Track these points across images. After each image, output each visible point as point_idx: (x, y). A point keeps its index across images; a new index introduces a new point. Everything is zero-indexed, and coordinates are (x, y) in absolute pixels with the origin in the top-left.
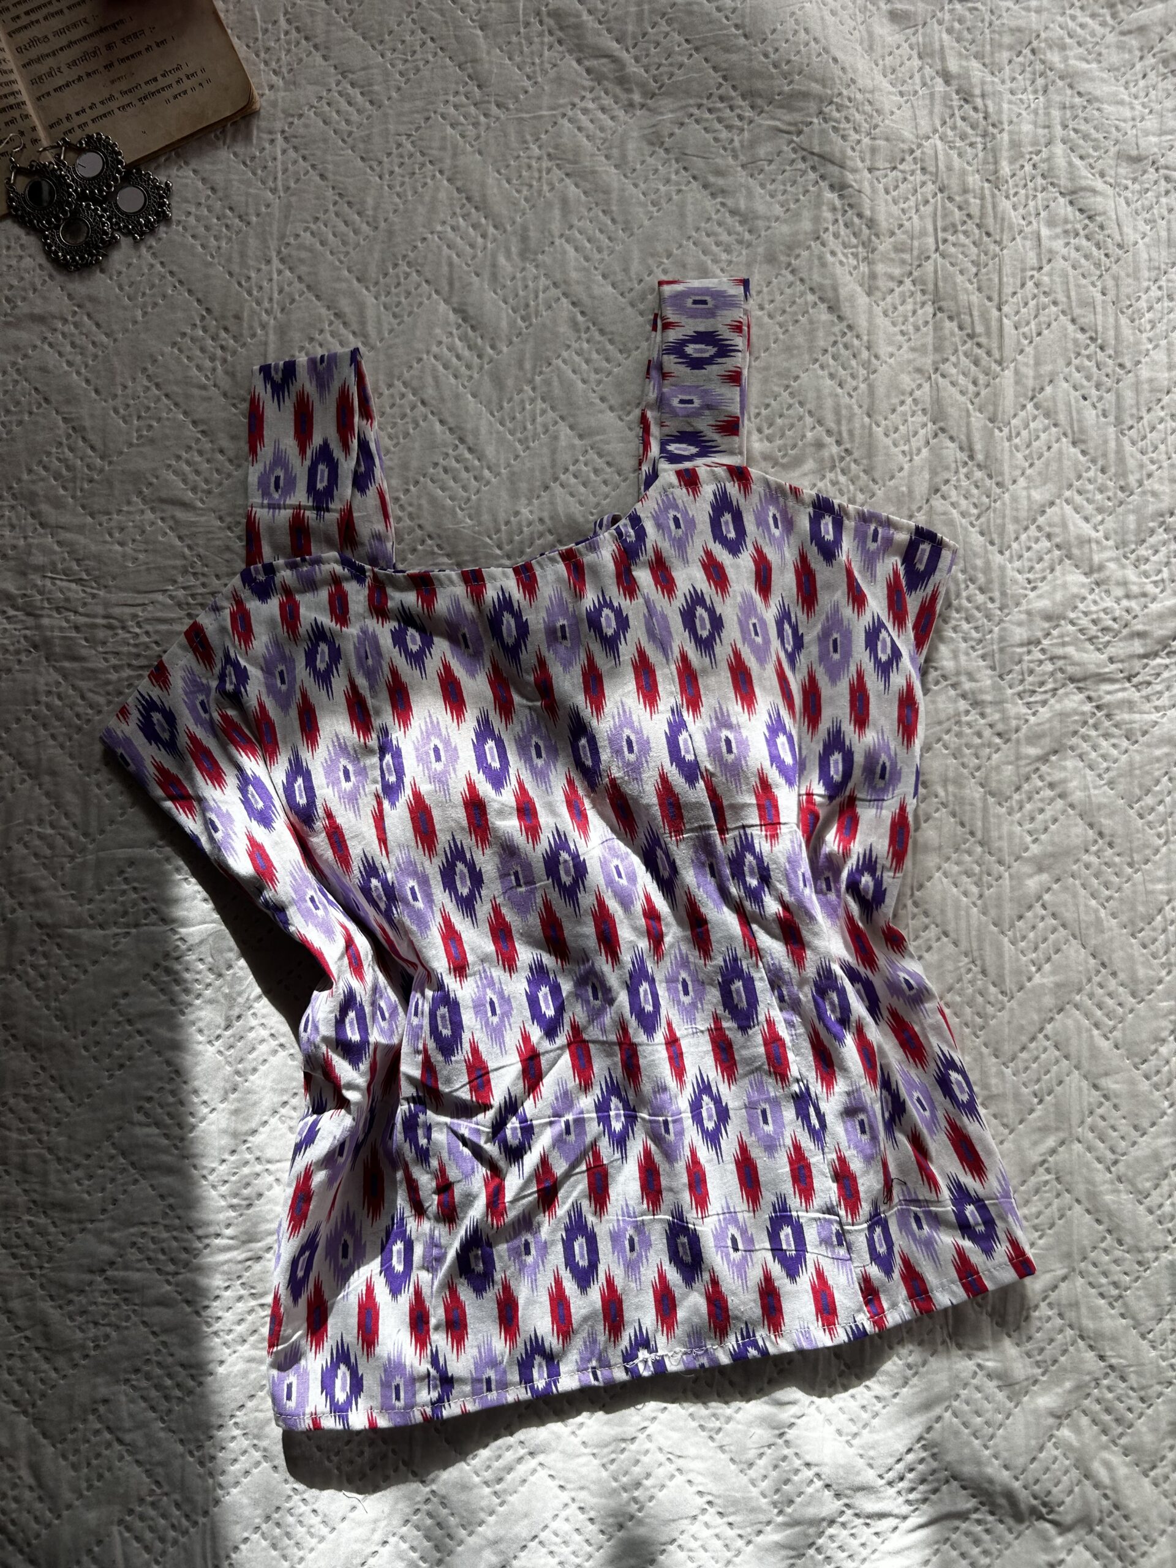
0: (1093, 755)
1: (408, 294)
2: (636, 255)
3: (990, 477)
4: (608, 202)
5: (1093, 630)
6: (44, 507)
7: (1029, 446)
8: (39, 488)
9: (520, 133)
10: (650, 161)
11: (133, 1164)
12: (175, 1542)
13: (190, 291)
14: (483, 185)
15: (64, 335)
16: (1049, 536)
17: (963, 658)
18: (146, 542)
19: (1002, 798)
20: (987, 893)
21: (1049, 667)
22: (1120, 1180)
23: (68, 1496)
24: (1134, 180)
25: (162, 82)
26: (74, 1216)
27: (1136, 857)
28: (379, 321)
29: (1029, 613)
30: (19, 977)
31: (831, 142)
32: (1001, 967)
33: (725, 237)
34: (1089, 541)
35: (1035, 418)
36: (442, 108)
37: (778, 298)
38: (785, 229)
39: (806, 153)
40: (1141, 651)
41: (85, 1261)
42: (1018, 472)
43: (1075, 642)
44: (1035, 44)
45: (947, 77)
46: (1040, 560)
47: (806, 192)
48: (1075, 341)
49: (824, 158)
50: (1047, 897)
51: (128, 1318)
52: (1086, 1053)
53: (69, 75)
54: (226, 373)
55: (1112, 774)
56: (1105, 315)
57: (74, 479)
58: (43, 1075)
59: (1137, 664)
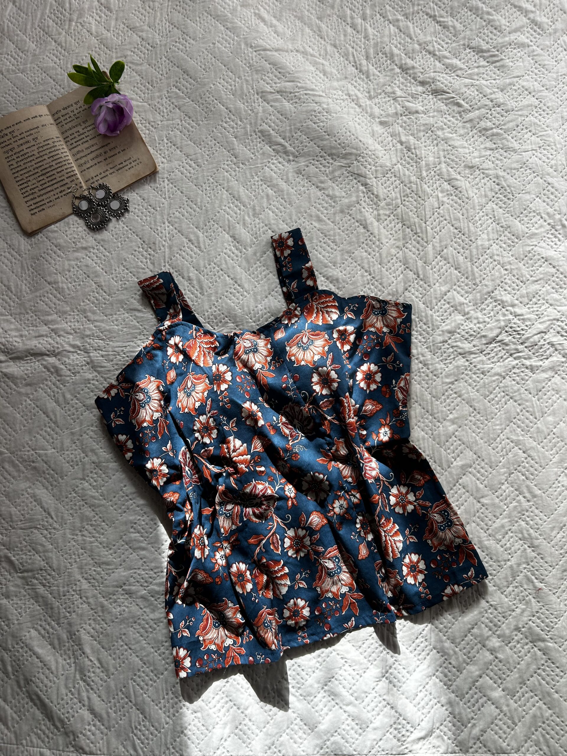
0: (470, 381)
1: (214, 232)
2: (294, 213)
3: (425, 283)
4: (283, 195)
5: (467, 336)
6: (89, 314)
7: (439, 271)
8: (87, 307)
9: (251, 173)
10: (297, 179)
11: (130, 547)
12: (152, 685)
13: (137, 235)
14: (238, 192)
15: (94, 253)
16: (448, 303)
17: (419, 349)
18: (126, 324)
19: (437, 398)
20: (434, 433)
21: (451, 350)
22: (490, 535)
23: (112, 670)
24: (471, 174)
25: (124, 164)
26: (111, 567)
27: (489, 417)
28: (204, 242)
29: (443, 331)
30: (87, 482)
31: (361, 169)
32: (441, 460)
33: (325, 205)
34: (463, 304)
35: (441, 261)
36: (223, 166)
37: (345, 225)
38: (347, 201)
39: (353, 174)
40: (485, 342)
41: (115, 583)
42: (436, 281)
43: (460, 341)
44: (432, 129)
45: (402, 143)
46: (446, 312)
47: (353, 187)
48: (454, 233)
49: (359, 175)
50: (456, 433)
51: (131, 603)
52: (474, 490)
53: (91, 163)
54: (151, 263)
55: (478, 387)
56: (464, 223)
57: (99, 304)
58: (97, 517)
59: (484, 347)
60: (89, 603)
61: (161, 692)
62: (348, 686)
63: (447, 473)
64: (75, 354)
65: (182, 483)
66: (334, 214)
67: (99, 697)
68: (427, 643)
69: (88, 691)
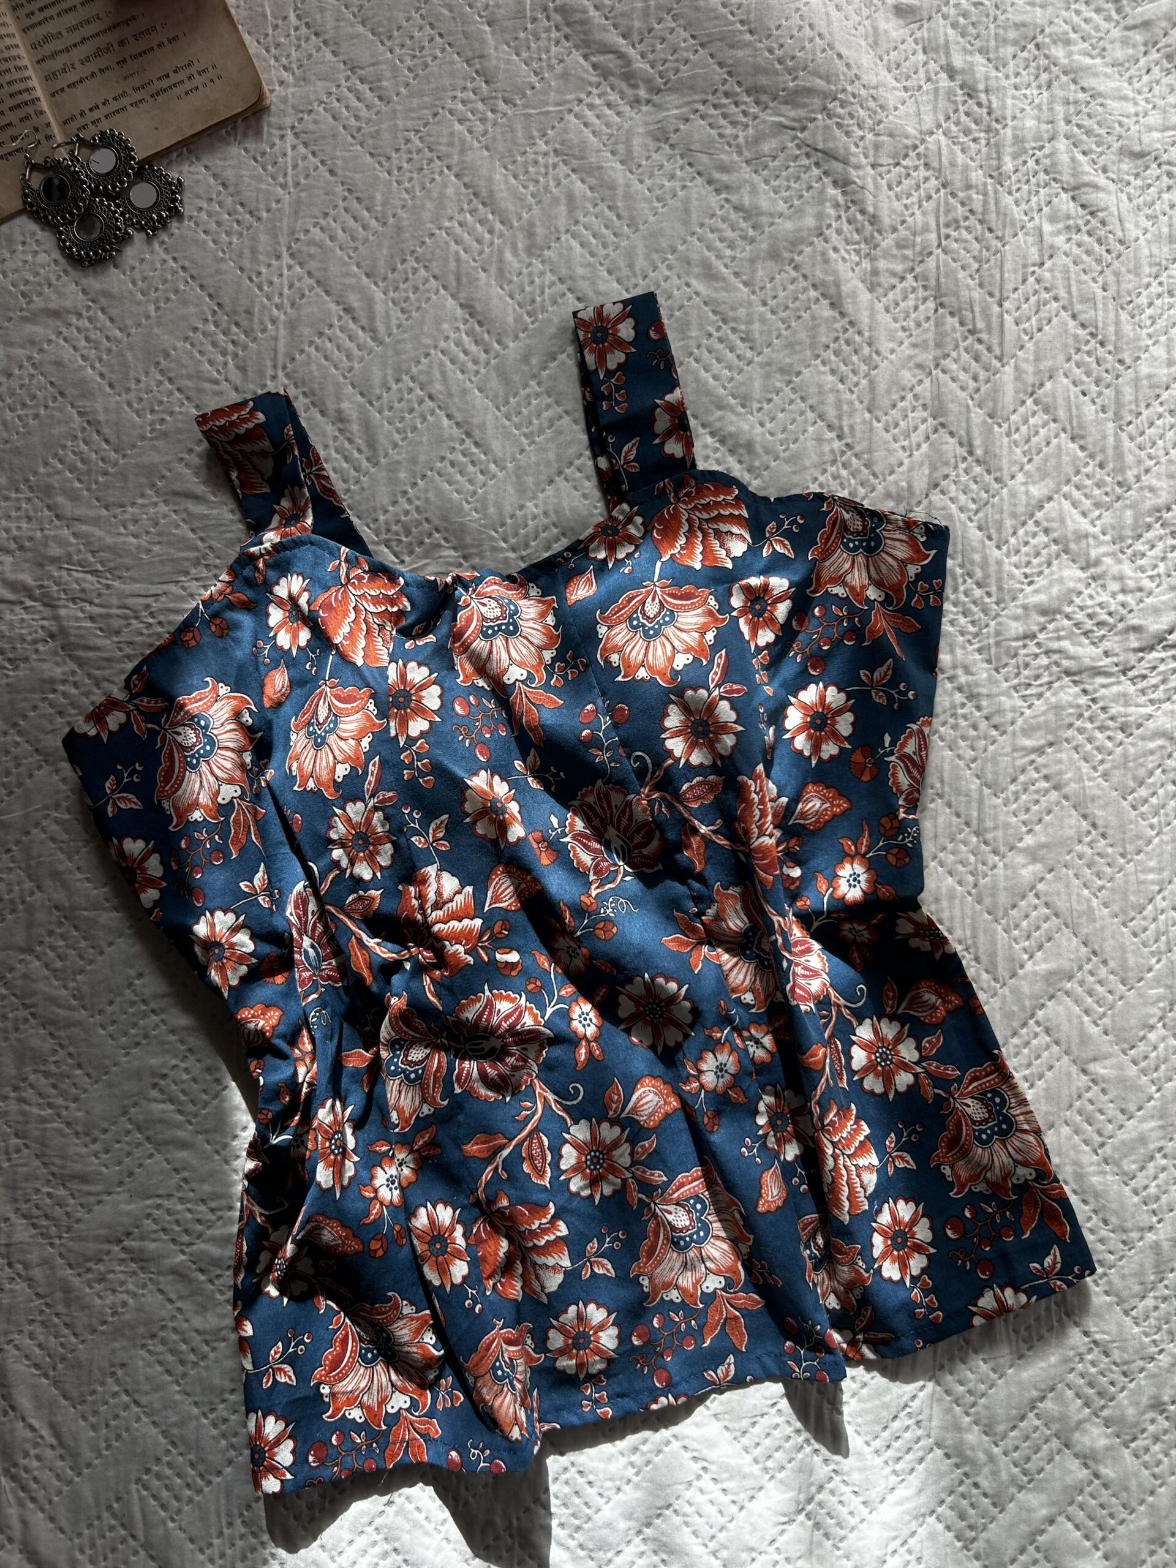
0: (1089, 747)
1: (416, 289)
2: (641, 250)
3: (989, 472)
4: (613, 198)
5: (1089, 624)
6: (60, 500)
7: (1028, 441)
8: (55, 481)
9: (527, 129)
10: (655, 156)
11: (148, 1139)
12: (190, 1501)
13: (201, 286)
14: (490, 180)
15: (78, 329)
16: (1046, 531)
17: (959, 652)
18: (159, 534)
19: (996, 789)
20: (982, 882)
21: (1044, 661)
22: (1106, 1161)
23: (87, 1454)
24: (1137, 175)
25: (174, 78)
26: (93, 1188)
27: (1129, 848)
28: (388, 317)
29: (1025, 607)
30: (38, 958)
31: (834, 138)
32: (993, 955)
33: (729, 234)
34: (1086, 536)
35: (1034, 413)
36: (450, 104)
37: (781, 294)
38: (789, 225)
39: (811, 149)
40: (1136, 645)
41: (103, 1232)
42: (1015, 468)
43: (1070, 636)
44: (1040, 39)
45: (951, 73)
46: (1038, 554)
47: (810, 188)
48: (1076, 336)
49: (829, 155)
50: (1040, 886)
51: (144, 1286)
52: (1075, 1039)
53: (82, 71)
54: (237, 367)
55: (1106, 766)
56: (1105, 310)
57: (89, 472)
58: (62, 1053)
59: (1132, 658)
60: (29, 1279)
61: (213, 1518)
62: (706, 1531)
63: (1006, 991)
64: (17, 609)
65: (291, 981)
66: (752, 261)
67: (52, 1519)
68: (920, 1432)
69: (21, 1504)
